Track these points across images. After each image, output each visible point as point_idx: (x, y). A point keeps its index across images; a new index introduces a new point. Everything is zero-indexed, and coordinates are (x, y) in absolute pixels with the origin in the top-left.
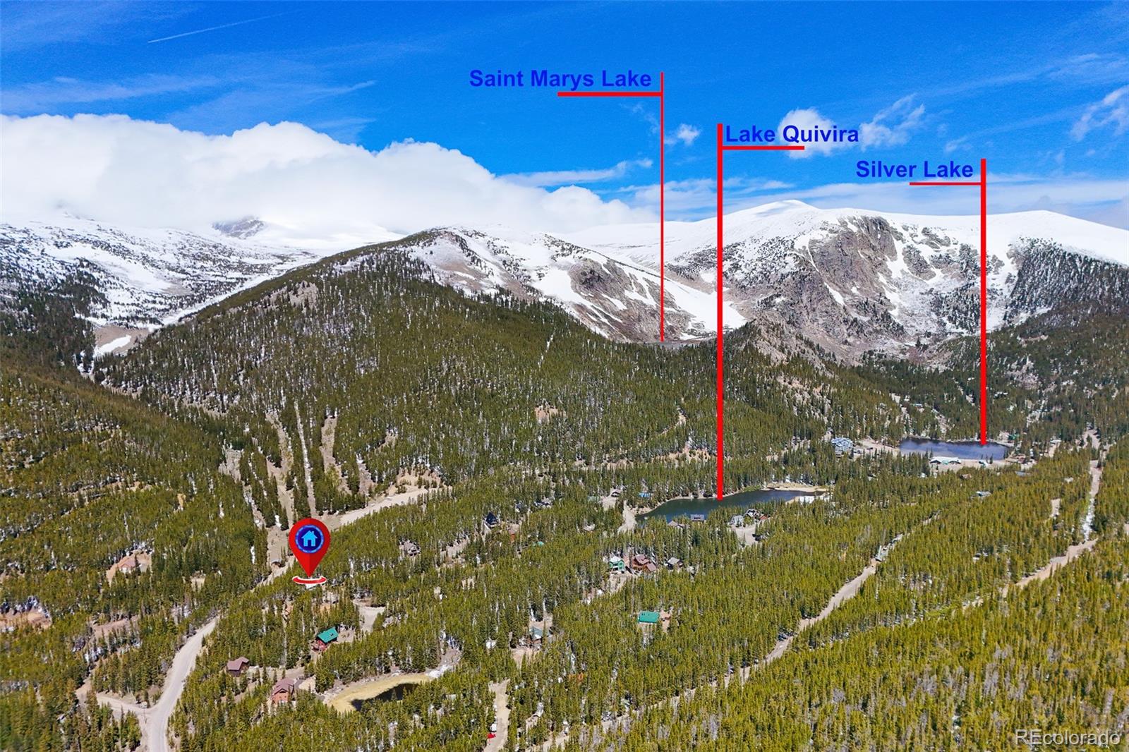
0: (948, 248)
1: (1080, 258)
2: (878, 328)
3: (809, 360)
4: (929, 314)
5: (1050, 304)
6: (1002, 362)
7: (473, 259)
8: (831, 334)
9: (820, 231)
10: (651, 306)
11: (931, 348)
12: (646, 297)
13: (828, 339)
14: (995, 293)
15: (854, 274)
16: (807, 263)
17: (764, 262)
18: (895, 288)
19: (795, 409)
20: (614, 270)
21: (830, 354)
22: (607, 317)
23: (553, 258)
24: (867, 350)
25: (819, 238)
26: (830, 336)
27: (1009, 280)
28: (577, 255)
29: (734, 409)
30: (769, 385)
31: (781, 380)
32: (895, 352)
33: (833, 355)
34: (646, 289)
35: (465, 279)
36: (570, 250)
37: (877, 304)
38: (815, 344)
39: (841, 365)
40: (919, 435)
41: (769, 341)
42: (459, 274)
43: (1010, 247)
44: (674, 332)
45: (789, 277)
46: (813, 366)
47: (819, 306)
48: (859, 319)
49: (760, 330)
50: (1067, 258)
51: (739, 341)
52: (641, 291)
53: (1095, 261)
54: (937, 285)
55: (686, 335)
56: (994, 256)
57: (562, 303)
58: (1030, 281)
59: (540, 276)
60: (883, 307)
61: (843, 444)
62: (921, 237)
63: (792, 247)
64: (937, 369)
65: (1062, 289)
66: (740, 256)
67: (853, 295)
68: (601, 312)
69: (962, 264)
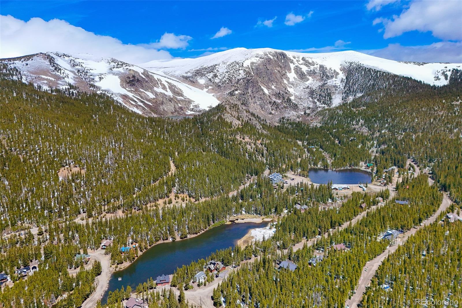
0: (314, 67)
1: (372, 70)
2: (286, 106)
3: (253, 124)
4: (308, 98)
5: (362, 92)
6: (348, 121)
7: (56, 69)
8: (263, 109)
9: (255, 58)
10: (169, 96)
11: (311, 115)
12: (167, 91)
13: (262, 112)
14: (337, 87)
15: (272, 79)
16: (250, 73)
17: (229, 73)
18: (292, 86)
19: (247, 155)
20: (148, 76)
21: (263, 120)
22: (142, 102)
23: (111, 69)
24: (281, 117)
25: (255, 61)
26: (263, 110)
27: (342, 81)
28: (125, 68)
29: (209, 159)
30: (231, 141)
31: (238, 137)
32: (295, 118)
33: (265, 120)
34: (167, 87)
35: (47, 80)
36: (122, 65)
37: (284, 94)
38: (256, 115)
39: (269, 126)
40: (317, 166)
41: (231, 114)
42: (43, 77)
43: (341, 66)
44: (182, 110)
45: (242, 80)
46: (256, 127)
47: (257, 95)
48: (276, 101)
49: (226, 108)
50: (367, 70)
51: (214, 115)
52: (164, 88)
53: (380, 71)
54: (310, 84)
55: (189, 111)
56: (334, 70)
57: (112, 94)
58: (352, 81)
59: (101, 79)
60: (287, 95)
61: (277, 178)
62: (302, 62)
63: (242, 65)
64: (316, 126)
65: (367, 84)
66: (217, 71)
67: (273, 89)
68: (138, 99)
69: (321, 74)
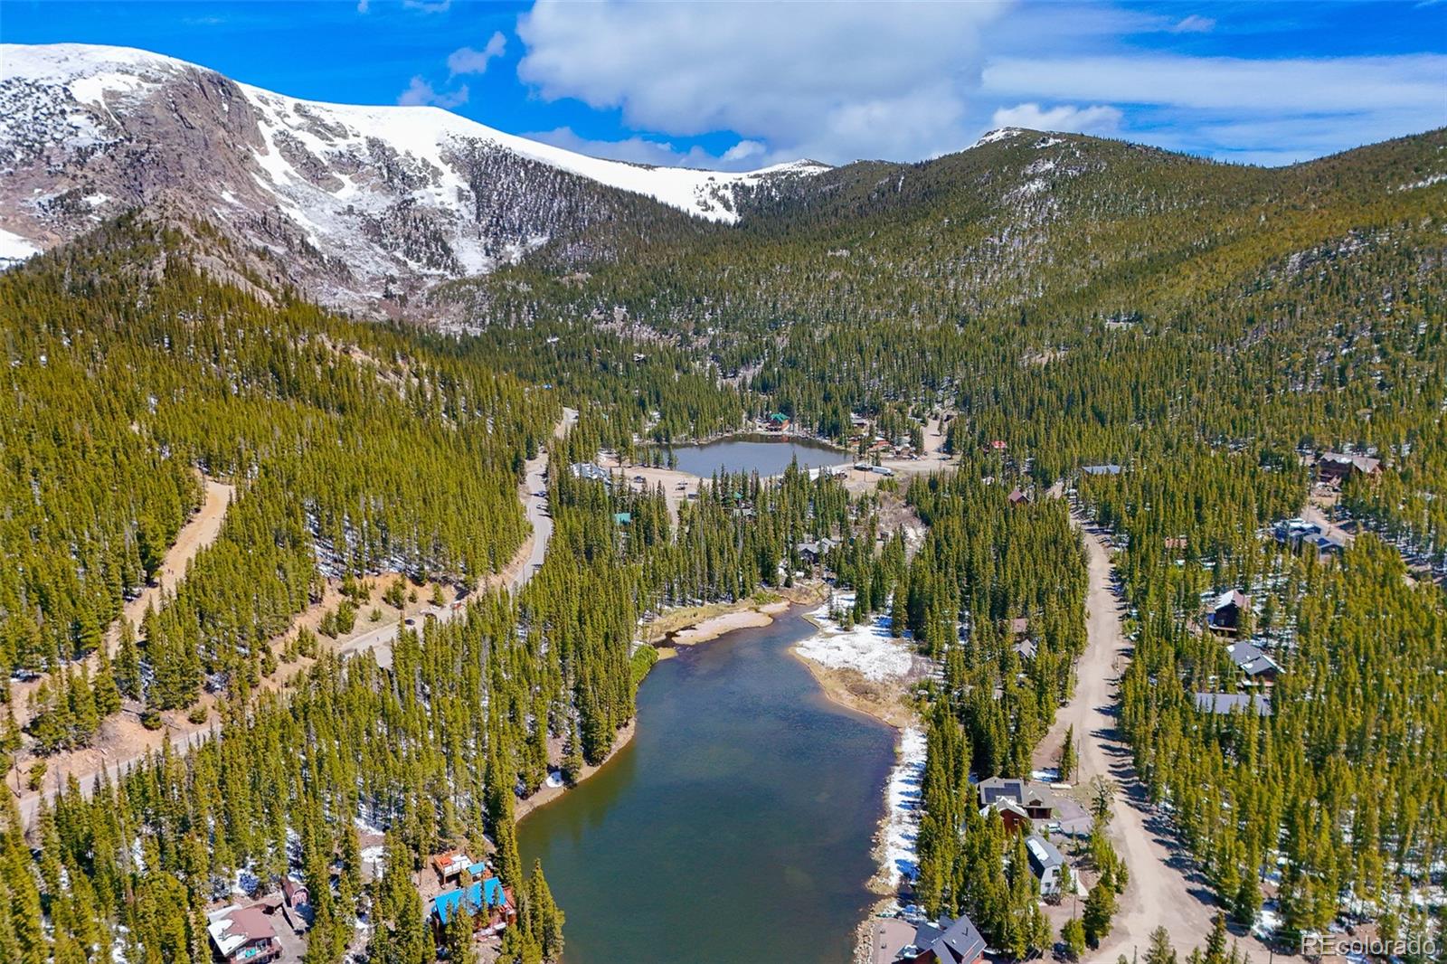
0: (348, 141)
1: (545, 167)
4: (370, 247)
9: (120, 77)
11: (413, 299)
14: (452, 215)
18: (291, 201)
25: (123, 88)
27: (461, 196)
32: (362, 309)
37: (283, 226)
45: (99, 154)
50: (530, 166)
54: (355, 201)
56: (424, 159)
58: (495, 197)
60: (293, 230)
62: (296, 119)
63: (70, 98)
65: (550, 209)
69: (380, 168)
